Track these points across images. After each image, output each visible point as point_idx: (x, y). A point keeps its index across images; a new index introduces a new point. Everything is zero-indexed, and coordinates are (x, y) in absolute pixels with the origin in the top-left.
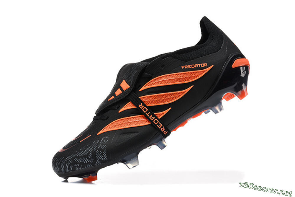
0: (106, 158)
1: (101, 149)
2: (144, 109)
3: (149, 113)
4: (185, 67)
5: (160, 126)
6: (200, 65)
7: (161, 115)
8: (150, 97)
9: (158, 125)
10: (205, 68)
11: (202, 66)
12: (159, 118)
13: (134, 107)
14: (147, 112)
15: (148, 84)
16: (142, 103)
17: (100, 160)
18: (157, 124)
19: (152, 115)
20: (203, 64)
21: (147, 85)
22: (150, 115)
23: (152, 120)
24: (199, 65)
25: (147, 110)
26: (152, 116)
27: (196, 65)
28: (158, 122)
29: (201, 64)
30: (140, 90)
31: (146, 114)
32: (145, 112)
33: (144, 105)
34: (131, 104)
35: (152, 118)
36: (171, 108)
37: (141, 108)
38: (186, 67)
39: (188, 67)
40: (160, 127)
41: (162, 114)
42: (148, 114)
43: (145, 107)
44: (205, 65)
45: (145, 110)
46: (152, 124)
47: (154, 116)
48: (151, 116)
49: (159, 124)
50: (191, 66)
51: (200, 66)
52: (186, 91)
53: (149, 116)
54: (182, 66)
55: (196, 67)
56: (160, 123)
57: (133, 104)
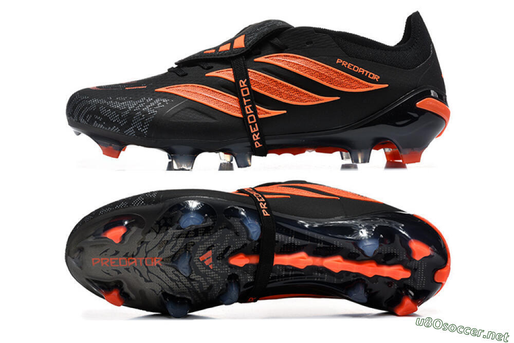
0: (145, 131)
1: (146, 113)
2: (244, 89)
3: (249, 100)
4: (342, 63)
5: (254, 129)
6: (368, 74)
7: (265, 113)
8: (264, 77)
9: (251, 126)
10: (374, 82)
11: (369, 76)
12: (260, 116)
13: (233, 79)
14: (246, 98)
15: (272, 57)
16: (246, 80)
17: (135, 129)
18: (251, 124)
19: (251, 106)
20: (374, 75)
21: (270, 57)
22: (248, 103)
23: (248, 113)
24: (365, 72)
25: (249, 94)
26: (251, 108)
27: (361, 70)
28: (255, 121)
29: (371, 73)
30: (256, 60)
31: (244, 99)
32: (243, 95)
33: (248, 83)
34: (231, 72)
35: (249, 111)
36: (285, 112)
37: (241, 86)
38: (344, 63)
39: (347, 66)
41: (268, 113)
42: (247, 100)
43: (247, 89)
44: (376, 77)
45: (245, 92)
46: (244, 119)
48: (249, 107)
49: (253, 125)
50: (352, 67)
51: (366, 75)
52: (323, 100)
53: (245, 104)
54: (339, 59)
55: (360, 71)
56: (256, 125)
57: (234, 75)
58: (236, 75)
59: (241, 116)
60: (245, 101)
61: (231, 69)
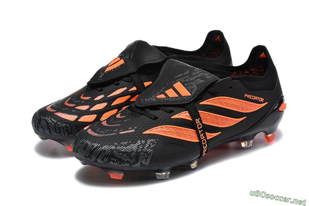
0: (147, 163)
2: (199, 124)
3: (202, 131)
7: (210, 136)
8: (209, 114)
9: (204, 146)
10: (261, 103)
11: (259, 101)
12: (208, 139)
13: (190, 119)
14: (200, 130)
15: (210, 100)
16: (199, 119)
17: (141, 163)
19: (203, 134)
20: (261, 98)
21: (209, 101)
22: (201, 133)
23: (202, 139)
24: (258, 98)
25: (201, 127)
26: (203, 135)
27: (256, 98)
28: (206, 142)
30: (201, 103)
31: (199, 130)
32: (199, 128)
34: (188, 114)
35: (202, 137)
36: (220, 133)
37: (197, 123)
38: (248, 96)
39: (249, 97)
40: (205, 147)
41: (212, 136)
42: (201, 131)
43: (200, 124)
44: (262, 100)
45: (200, 126)
46: (200, 143)
47: (205, 135)
48: (202, 135)
49: (205, 145)
50: (252, 97)
52: (239, 121)
53: (200, 133)
54: (245, 94)
56: (206, 144)
57: (190, 116)
58: (191, 116)
59: (198, 141)
60: (200, 132)
61: (187, 112)
